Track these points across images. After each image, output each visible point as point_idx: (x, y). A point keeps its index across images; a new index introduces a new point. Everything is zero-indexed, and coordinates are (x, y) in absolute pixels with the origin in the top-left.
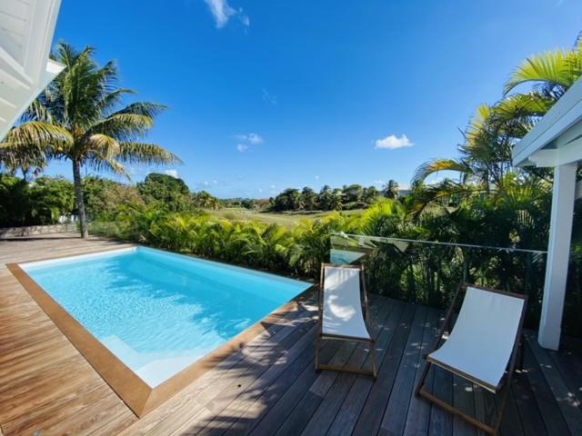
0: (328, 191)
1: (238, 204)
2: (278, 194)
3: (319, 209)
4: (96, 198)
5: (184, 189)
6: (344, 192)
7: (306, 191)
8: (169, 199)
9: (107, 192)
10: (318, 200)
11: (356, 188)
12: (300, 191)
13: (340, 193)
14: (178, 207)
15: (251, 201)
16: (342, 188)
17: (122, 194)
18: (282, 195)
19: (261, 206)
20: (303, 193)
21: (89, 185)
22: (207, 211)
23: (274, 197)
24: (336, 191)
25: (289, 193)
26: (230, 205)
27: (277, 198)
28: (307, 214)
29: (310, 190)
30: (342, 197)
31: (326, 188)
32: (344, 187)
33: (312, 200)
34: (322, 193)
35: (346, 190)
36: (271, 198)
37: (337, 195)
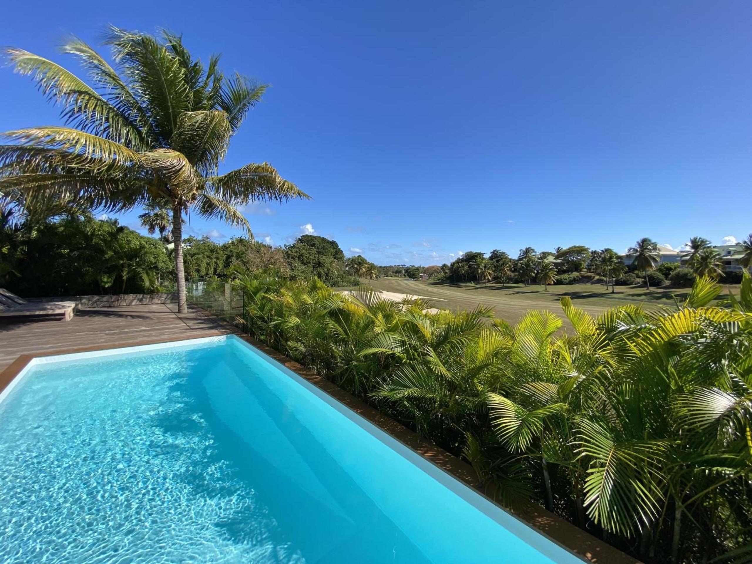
0: (531, 255)
1: (400, 272)
2: (454, 260)
3: (517, 282)
5: (337, 253)
6: (558, 257)
7: (496, 256)
8: (319, 264)
9: (251, 256)
10: (515, 270)
11: (580, 250)
12: (487, 256)
13: (551, 259)
14: (327, 275)
15: (418, 269)
16: (554, 252)
17: (266, 257)
18: (459, 261)
19: (430, 275)
20: (491, 258)
22: (362, 280)
23: (449, 264)
24: (545, 255)
25: (471, 258)
26: (390, 273)
27: (453, 265)
28: (498, 289)
29: (503, 254)
30: (556, 264)
31: (528, 251)
32: (558, 250)
33: (506, 268)
34: (520, 259)
35: (560, 254)
36: (444, 265)
37: (546, 261)
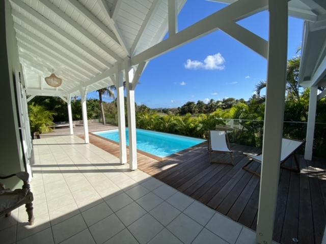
0: (213, 102)
1: (160, 111)
2: (183, 105)
4: (97, 109)
6: (223, 103)
7: (200, 103)
10: (207, 108)
11: (231, 100)
12: (196, 103)
13: (221, 103)
15: (168, 109)
16: (222, 100)
18: (185, 106)
19: (173, 112)
20: (198, 104)
21: (94, 103)
23: (181, 107)
24: (218, 102)
25: (189, 104)
26: (156, 112)
27: (182, 107)
29: (202, 102)
30: (222, 105)
31: (212, 100)
32: (224, 100)
33: (203, 108)
34: (209, 104)
35: (225, 101)
36: (179, 108)
37: (218, 104)
